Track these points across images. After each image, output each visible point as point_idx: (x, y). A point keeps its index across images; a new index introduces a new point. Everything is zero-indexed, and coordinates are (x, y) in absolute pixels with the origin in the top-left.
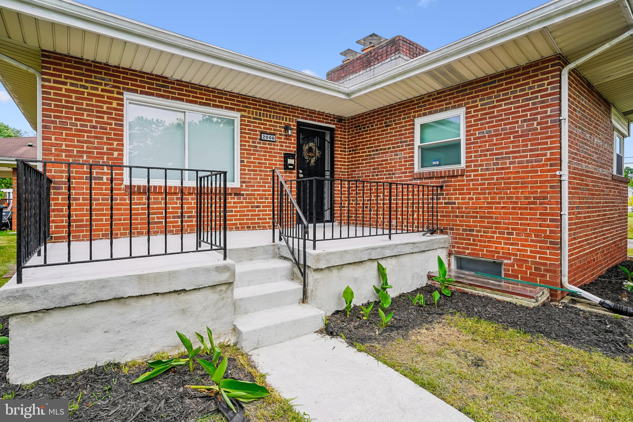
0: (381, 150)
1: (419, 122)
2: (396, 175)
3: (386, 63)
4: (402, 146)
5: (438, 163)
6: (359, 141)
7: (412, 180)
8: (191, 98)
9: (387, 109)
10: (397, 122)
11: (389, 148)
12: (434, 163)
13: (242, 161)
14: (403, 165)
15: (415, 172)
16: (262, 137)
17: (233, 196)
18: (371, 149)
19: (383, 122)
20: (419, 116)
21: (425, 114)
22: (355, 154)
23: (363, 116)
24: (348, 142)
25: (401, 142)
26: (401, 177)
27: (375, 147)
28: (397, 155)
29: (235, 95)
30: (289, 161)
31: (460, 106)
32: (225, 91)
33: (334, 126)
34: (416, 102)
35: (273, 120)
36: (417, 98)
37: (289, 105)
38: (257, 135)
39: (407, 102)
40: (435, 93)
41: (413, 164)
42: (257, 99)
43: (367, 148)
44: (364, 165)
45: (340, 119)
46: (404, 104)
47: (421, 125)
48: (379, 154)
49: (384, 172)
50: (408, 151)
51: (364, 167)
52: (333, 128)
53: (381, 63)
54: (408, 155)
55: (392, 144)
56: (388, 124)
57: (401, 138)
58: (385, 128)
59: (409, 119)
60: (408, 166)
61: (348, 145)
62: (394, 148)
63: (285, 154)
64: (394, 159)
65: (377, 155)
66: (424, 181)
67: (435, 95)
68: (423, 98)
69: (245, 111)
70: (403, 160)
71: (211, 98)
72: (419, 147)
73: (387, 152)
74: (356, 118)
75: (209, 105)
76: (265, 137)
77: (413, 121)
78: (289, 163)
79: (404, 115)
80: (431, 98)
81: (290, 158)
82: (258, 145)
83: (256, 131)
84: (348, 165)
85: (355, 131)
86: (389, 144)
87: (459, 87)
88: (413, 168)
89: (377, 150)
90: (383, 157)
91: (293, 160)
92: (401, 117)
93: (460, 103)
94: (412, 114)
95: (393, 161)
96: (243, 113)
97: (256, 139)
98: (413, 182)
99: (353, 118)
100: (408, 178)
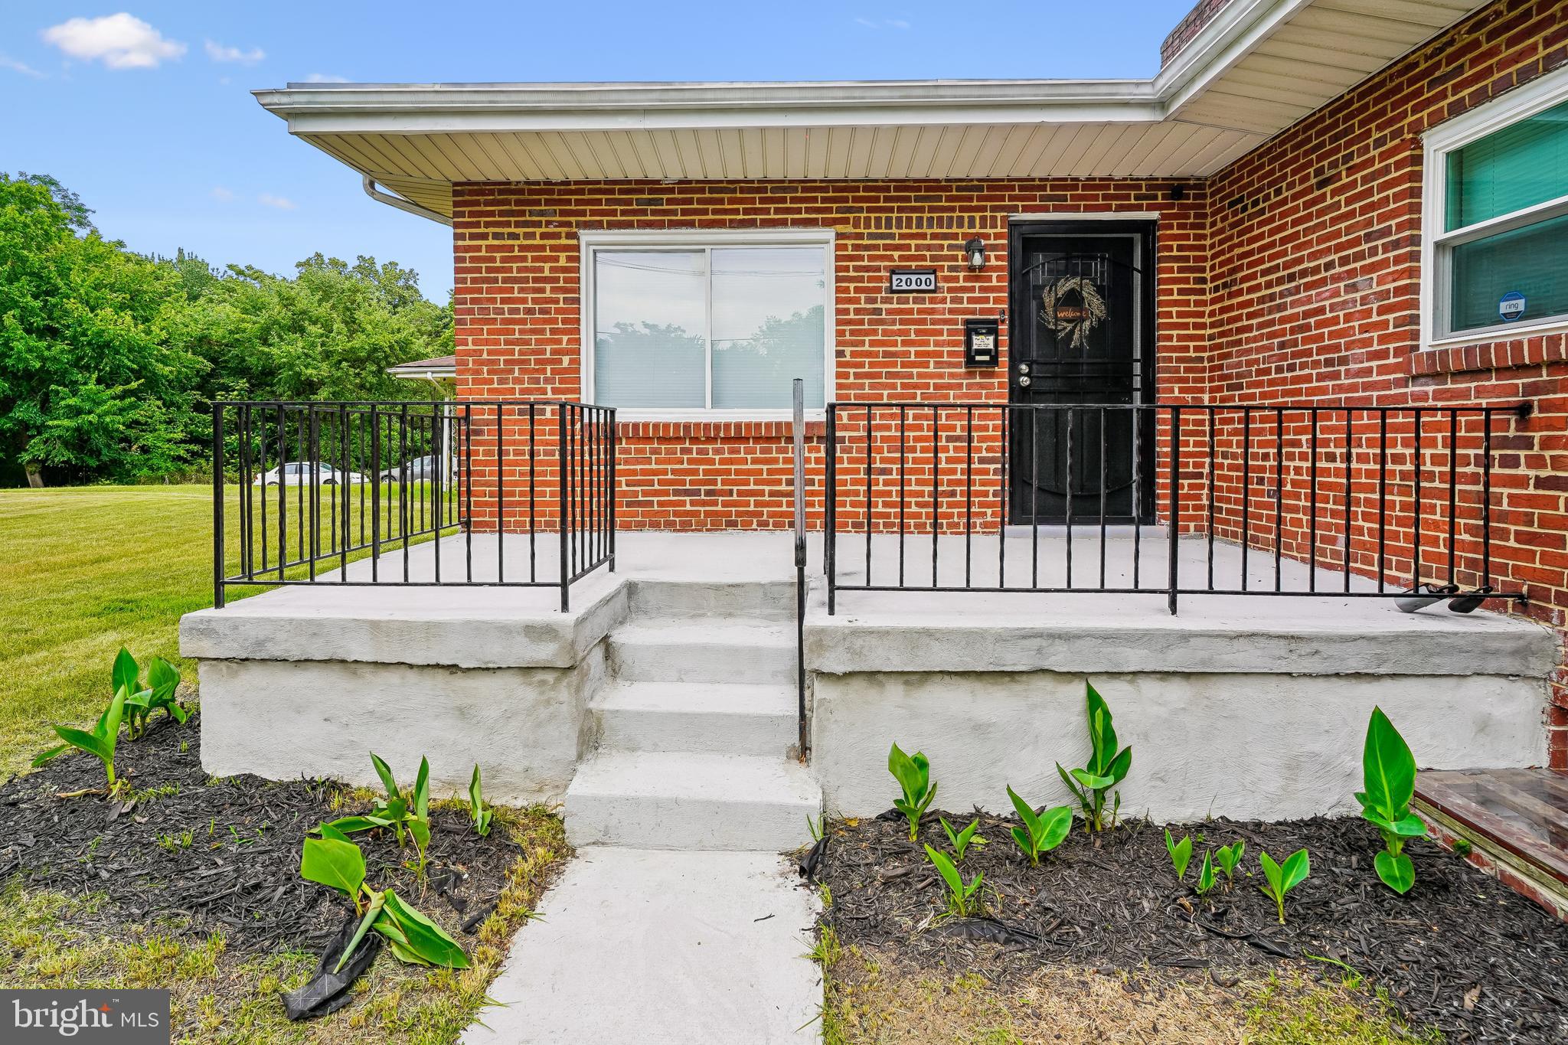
0: (1304, 273)
1: (1439, 144)
2: (1352, 366)
4: (1373, 251)
5: (1521, 305)
6: (1241, 250)
7: (1404, 383)
8: (711, 217)
9: (1322, 119)
10: (1357, 161)
11: (1329, 266)
12: (1505, 307)
13: (840, 354)
14: (1375, 326)
15: (1423, 349)
16: (895, 283)
17: (815, 444)
18: (1274, 276)
19: (1312, 170)
20: (1436, 120)
21: (1458, 109)
22: (1231, 296)
23: (1253, 161)
24: (1211, 258)
25: (1369, 237)
26: (1368, 371)
27: (1286, 266)
28: (1354, 288)
29: (818, 184)
30: (975, 342)
32: (791, 181)
33: (1155, 215)
34: (1423, 66)
35: (929, 231)
36: (1432, 49)
37: (979, 180)
38: (880, 279)
39: (1393, 76)
41: (1415, 320)
42: (881, 184)
43: (1264, 273)
44: (1255, 333)
45: (1176, 189)
46: (1385, 82)
47: (1448, 154)
48: (1297, 290)
49: (1311, 355)
50: (1392, 269)
51: (1255, 339)
52: (1154, 222)
54: (1391, 286)
55: (1339, 248)
56: (1328, 174)
57: (1371, 222)
58: (1317, 193)
59: (1397, 141)
60: (1391, 330)
61: (1213, 268)
62: (1344, 261)
63: (967, 322)
64: (1343, 305)
65: (1291, 294)
66: (1449, 386)
68: (1452, 42)
69: (846, 221)
70: (1375, 307)
71: (758, 206)
72: (1439, 246)
73: (1323, 282)
74: (1232, 172)
75: (751, 224)
76: (903, 283)
77: (1418, 144)
78: (975, 347)
79: (1378, 128)
80: (1482, 34)
81: (978, 334)
82: (884, 306)
83: (878, 269)
84: (1211, 337)
85: (1231, 220)
86: (1328, 251)
88: (1415, 335)
89: (1291, 278)
90: (1309, 300)
91: (991, 338)
92: (1371, 141)
94: (1410, 119)
95: (1341, 314)
96: (841, 228)
97: (878, 290)
98: (1408, 390)
99: (1225, 174)
100: (1392, 377)
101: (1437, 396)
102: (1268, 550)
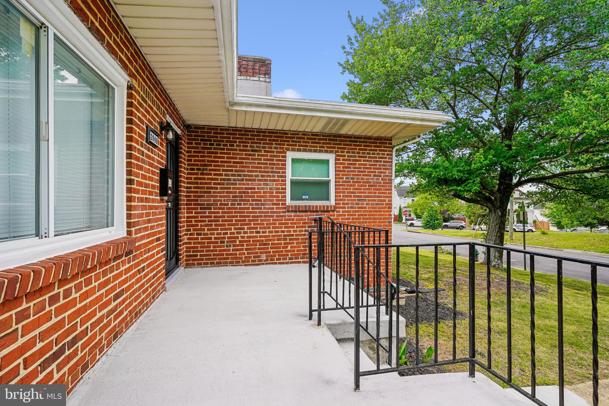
0: (244, 175)
1: (290, 155)
2: (266, 206)
3: (253, 80)
4: (274, 176)
5: (307, 197)
6: (210, 159)
7: (285, 212)
9: (254, 131)
10: (267, 149)
11: (256, 176)
12: (304, 197)
14: (275, 196)
15: (287, 204)
18: (230, 173)
19: (249, 145)
20: (293, 150)
21: (299, 150)
22: (202, 174)
23: (217, 129)
24: (188, 156)
25: (272, 172)
26: (273, 208)
27: (236, 171)
28: (267, 185)
31: (331, 152)
33: (180, 133)
34: (289, 135)
35: (155, 110)
36: (292, 133)
38: (144, 131)
39: (280, 133)
40: (310, 134)
41: (285, 196)
43: (223, 170)
44: (218, 190)
46: (277, 133)
47: (292, 159)
48: (242, 180)
49: (249, 201)
50: (280, 182)
51: (219, 193)
52: (179, 136)
53: (245, 77)
54: (279, 187)
55: (260, 172)
56: (255, 149)
57: (273, 168)
58: (251, 153)
59: (282, 150)
60: (280, 198)
62: (262, 176)
63: (161, 170)
64: (263, 188)
65: (239, 181)
66: (298, 214)
67: (309, 135)
68: (298, 134)
70: (275, 191)
72: (291, 180)
73: (255, 180)
74: (204, 128)
76: (152, 138)
77: (285, 153)
79: (275, 144)
80: (306, 137)
82: (145, 151)
83: (144, 123)
84: (188, 188)
85: (202, 145)
86: (257, 171)
87: (330, 136)
88: (285, 200)
89: (240, 175)
90: (248, 184)
92: (273, 146)
93: (331, 149)
94: (286, 146)
95: (262, 191)
97: (143, 138)
98: (287, 214)
99: (198, 127)
100: (281, 210)
101: (294, 216)
102: (227, 266)
